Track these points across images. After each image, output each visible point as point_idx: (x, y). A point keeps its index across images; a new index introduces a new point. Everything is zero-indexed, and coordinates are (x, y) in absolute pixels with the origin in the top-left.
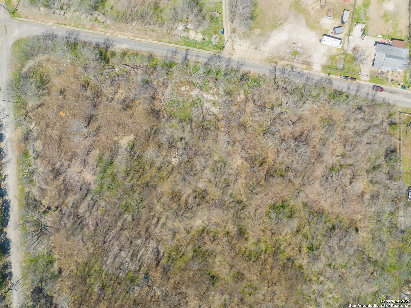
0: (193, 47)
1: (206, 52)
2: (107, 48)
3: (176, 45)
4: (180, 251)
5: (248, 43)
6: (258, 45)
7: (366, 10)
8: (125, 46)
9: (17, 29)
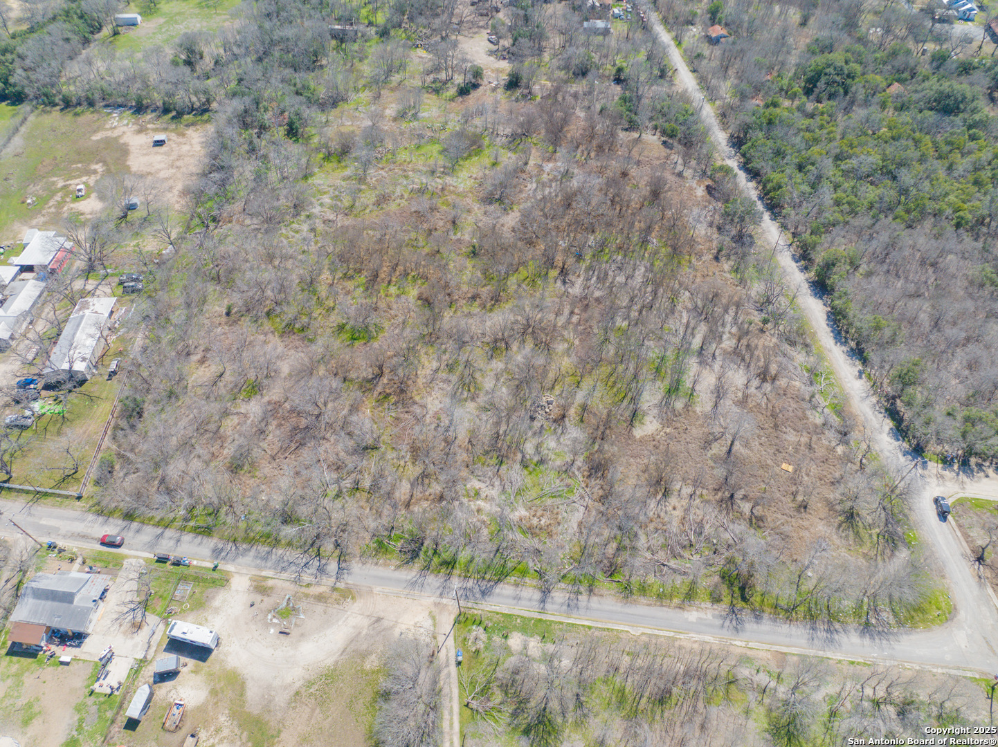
0: (530, 619)
1: (497, 609)
2: (732, 610)
3: (571, 621)
4: (528, 284)
5: (397, 632)
6: (374, 629)
7: (75, 733)
8: (692, 615)
9: (963, 647)
